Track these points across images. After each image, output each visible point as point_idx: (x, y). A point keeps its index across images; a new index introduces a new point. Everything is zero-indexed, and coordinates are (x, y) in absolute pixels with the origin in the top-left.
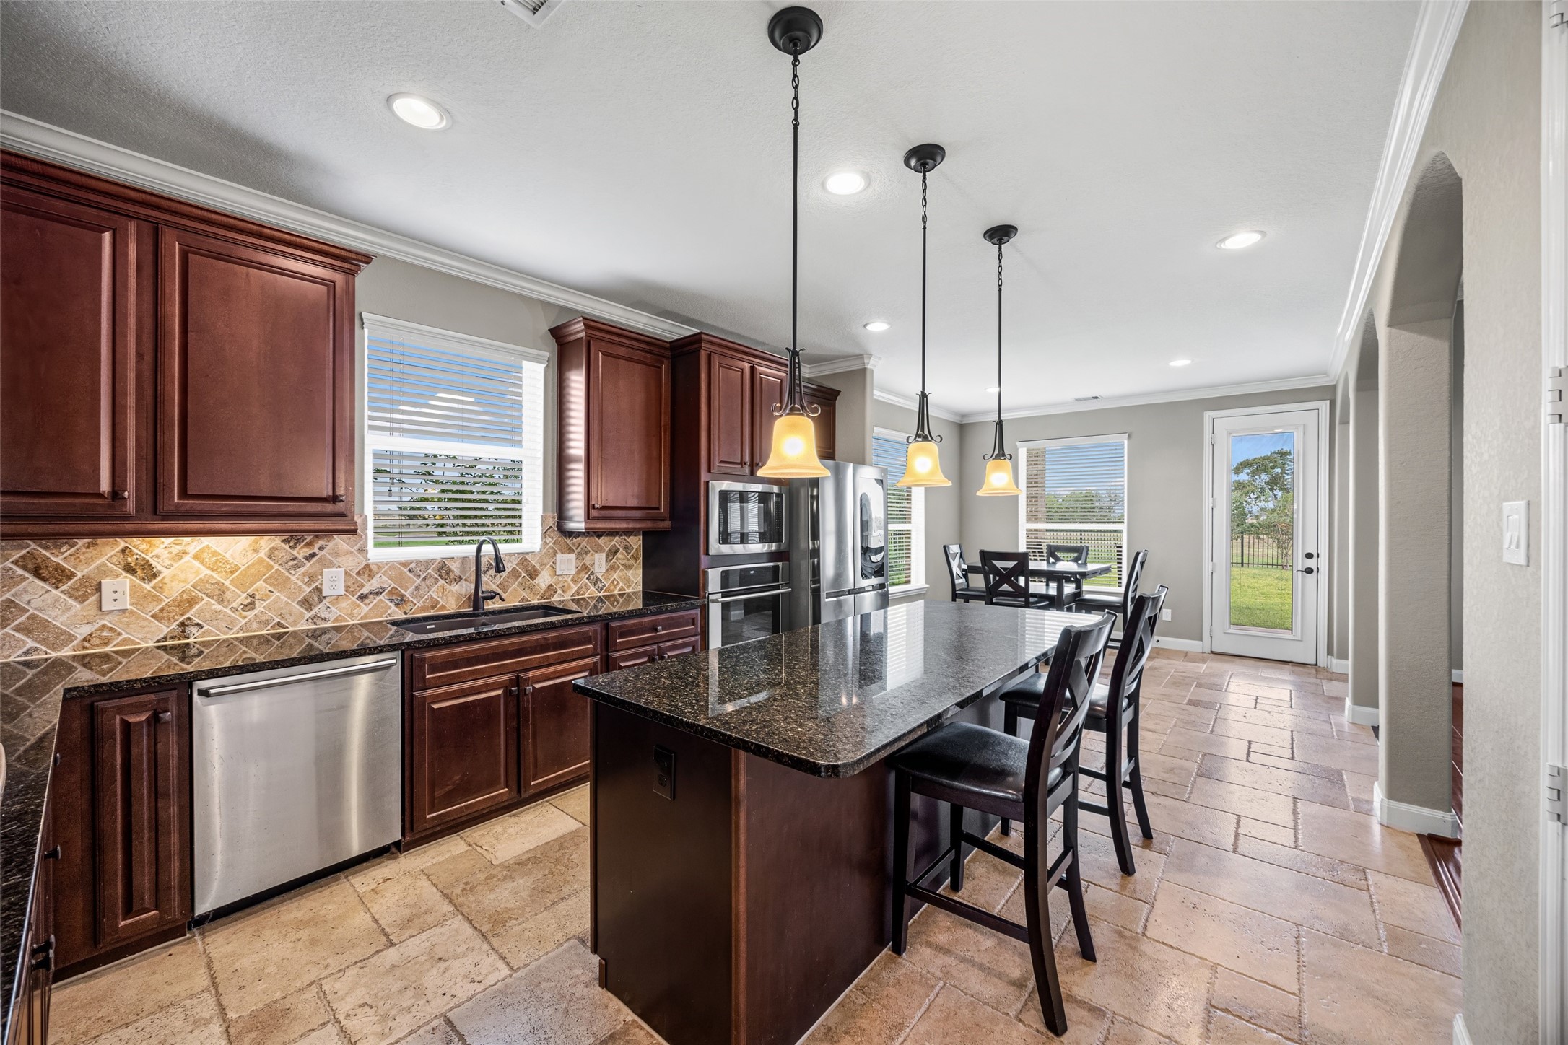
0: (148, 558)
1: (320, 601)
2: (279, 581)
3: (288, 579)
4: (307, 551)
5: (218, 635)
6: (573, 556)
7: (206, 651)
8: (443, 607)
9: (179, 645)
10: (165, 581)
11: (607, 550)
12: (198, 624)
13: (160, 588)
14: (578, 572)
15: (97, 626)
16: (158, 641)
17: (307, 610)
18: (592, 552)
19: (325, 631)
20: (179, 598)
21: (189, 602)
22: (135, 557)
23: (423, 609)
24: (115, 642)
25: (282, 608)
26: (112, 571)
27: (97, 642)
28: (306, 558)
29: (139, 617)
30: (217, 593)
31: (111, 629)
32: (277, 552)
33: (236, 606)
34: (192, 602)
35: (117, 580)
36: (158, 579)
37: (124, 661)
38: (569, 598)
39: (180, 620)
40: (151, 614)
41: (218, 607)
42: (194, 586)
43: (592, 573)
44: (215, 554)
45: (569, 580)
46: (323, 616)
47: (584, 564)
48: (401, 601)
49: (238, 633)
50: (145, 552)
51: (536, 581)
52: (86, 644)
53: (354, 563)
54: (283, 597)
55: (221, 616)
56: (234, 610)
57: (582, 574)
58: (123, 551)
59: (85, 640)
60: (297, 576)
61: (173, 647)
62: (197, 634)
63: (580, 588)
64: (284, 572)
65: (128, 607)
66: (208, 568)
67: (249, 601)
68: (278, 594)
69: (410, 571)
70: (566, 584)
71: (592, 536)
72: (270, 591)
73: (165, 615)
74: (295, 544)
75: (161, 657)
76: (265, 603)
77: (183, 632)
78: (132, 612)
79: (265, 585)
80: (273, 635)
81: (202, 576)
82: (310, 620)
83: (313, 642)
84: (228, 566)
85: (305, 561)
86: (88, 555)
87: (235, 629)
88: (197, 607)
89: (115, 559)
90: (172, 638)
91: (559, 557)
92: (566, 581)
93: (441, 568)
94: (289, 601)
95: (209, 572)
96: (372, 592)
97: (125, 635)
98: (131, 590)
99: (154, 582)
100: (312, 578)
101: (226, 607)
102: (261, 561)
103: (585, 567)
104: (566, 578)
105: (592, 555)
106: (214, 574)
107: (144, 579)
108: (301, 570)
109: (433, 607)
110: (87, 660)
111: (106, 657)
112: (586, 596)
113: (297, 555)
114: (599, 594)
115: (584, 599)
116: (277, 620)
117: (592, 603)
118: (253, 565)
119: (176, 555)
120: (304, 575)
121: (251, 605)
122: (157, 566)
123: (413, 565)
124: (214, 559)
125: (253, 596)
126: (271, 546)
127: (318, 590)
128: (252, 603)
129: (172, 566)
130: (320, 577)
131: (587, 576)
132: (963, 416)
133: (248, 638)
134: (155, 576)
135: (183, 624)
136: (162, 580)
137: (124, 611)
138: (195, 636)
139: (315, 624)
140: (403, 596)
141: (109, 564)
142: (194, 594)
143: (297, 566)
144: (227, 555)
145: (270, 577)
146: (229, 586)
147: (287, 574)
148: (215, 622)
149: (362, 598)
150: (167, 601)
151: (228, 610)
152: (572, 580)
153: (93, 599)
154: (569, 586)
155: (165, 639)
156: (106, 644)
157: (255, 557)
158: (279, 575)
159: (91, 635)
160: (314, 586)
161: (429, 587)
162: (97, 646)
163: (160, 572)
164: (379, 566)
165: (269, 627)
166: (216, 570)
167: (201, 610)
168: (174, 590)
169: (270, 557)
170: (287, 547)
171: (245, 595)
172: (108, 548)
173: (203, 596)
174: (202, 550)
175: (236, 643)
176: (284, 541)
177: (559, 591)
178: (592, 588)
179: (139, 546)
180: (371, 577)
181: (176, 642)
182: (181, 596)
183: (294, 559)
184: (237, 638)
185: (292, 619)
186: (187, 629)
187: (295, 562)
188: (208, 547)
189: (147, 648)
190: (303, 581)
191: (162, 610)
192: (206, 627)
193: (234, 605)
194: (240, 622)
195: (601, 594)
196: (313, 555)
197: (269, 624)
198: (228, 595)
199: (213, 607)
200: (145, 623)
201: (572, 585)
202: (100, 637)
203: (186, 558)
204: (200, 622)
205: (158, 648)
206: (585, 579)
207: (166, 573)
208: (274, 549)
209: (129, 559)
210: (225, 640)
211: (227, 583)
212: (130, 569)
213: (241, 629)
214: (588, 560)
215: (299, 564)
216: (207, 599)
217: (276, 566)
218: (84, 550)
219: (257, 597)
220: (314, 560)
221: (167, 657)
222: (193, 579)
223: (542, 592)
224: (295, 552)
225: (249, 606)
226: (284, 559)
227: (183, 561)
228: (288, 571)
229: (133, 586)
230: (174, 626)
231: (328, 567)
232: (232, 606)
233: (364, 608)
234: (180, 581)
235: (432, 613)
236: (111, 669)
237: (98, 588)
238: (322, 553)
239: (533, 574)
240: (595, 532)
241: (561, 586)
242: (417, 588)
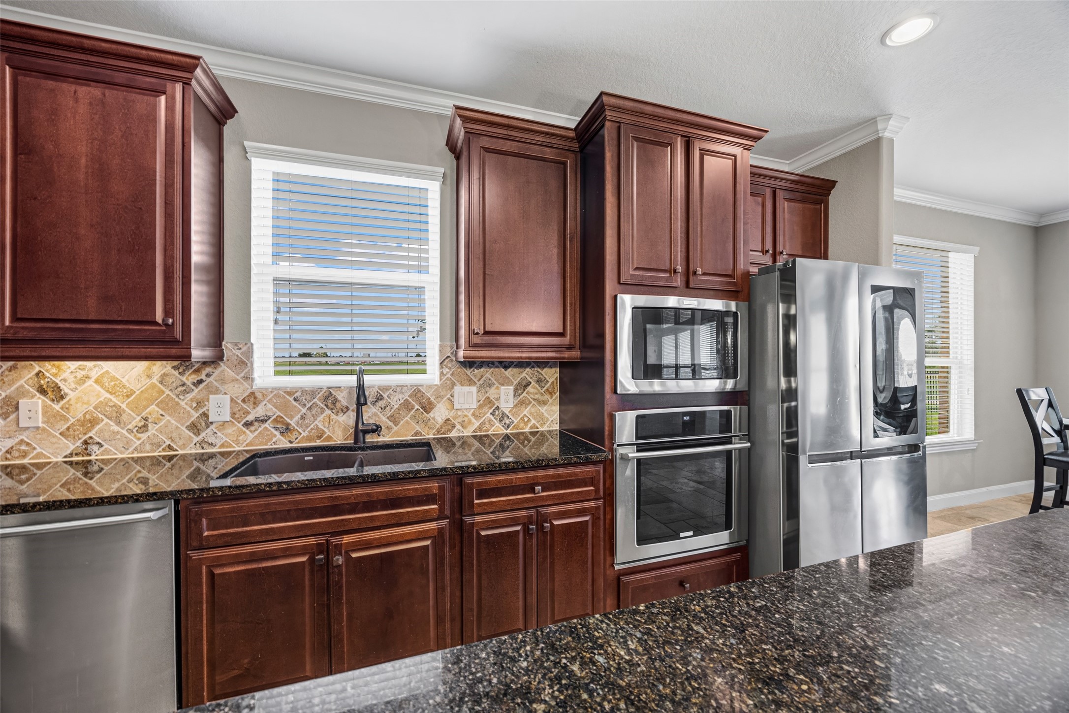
0: (57, 381)
1: (208, 427)
2: (170, 405)
3: (178, 404)
4: (195, 378)
5: (116, 454)
6: (474, 389)
7: (106, 468)
8: (329, 438)
9: (83, 461)
10: (71, 402)
11: (515, 383)
12: (98, 443)
13: (67, 409)
14: (481, 407)
15: (17, 440)
16: (65, 457)
17: (195, 434)
18: (497, 384)
19: (211, 456)
20: (82, 418)
21: (91, 422)
22: (46, 380)
23: (309, 439)
24: (31, 455)
25: (172, 432)
26: (29, 392)
27: (17, 454)
28: (194, 384)
29: (50, 434)
30: (115, 415)
31: (28, 444)
32: (167, 379)
33: (131, 428)
34: (94, 422)
35: (33, 400)
36: (65, 401)
37: (39, 473)
38: (470, 434)
39: (83, 439)
40: (59, 432)
41: (116, 428)
42: (95, 408)
43: (498, 408)
44: (113, 378)
45: (470, 414)
46: (210, 441)
47: (488, 398)
48: (287, 429)
49: (133, 453)
50: (55, 375)
51: (431, 414)
52: (9, 456)
53: (239, 390)
54: (173, 422)
55: (119, 437)
56: (130, 431)
57: (485, 409)
58: (37, 374)
59: (7, 452)
60: (186, 401)
61: (77, 463)
62: (98, 452)
63: (483, 423)
64: (174, 397)
65: (41, 425)
66: (108, 391)
67: (142, 423)
68: (169, 418)
69: (295, 400)
70: (466, 419)
71: (497, 367)
72: (162, 415)
73: (71, 433)
74: (184, 371)
75: (68, 472)
76: (157, 427)
77: (86, 449)
78: (44, 429)
79: (157, 409)
80: (164, 457)
81: (102, 399)
82: (198, 445)
83: (201, 466)
84: (125, 391)
85: (193, 387)
86: (10, 378)
87: (131, 449)
88: (97, 428)
89: (31, 382)
90: (76, 454)
91: (458, 389)
92: (466, 416)
93: (327, 398)
94: (179, 426)
95: (108, 396)
96: (257, 420)
97: (39, 450)
98: (43, 409)
99: (62, 403)
100: (200, 404)
101: (123, 429)
102: (153, 386)
103: (489, 401)
104: (466, 412)
105: (497, 388)
106: (112, 397)
107: (53, 400)
108: (190, 396)
109: (319, 437)
110: (9, 470)
111: (23, 468)
112: (489, 433)
113: (186, 381)
114: (505, 432)
115: (487, 436)
116: (168, 442)
117: (498, 441)
118: (146, 390)
119: (81, 379)
120: (192, 400)
121: (144, 428)
122: (65, 389)
123: (298, 394)
124: (112, 383)
125: (146, 419)
126: (162, 372)
127: (205, 415)
128: (145, 426)
129: (77, 389)
130: (207, 403)
131: (491, 411)
132: (1042, 215)
133: (142, 458)
134: (62, 397)
135: (86, 443)
136: (68, 401)
137: (38, 428)
138: (96, 454)
139: (203, 448)
140: (288, 425)
141: (26, 386)
142: (95, 415)
143: (185, 392)
144: (124, 380)
145: (162, 402)
146: (126, 409)
147: (177, 399)
148: (113, 442)
149: (248, 425)
150: (72, 420)
151: (124, 432)
152: (473, 415)
153: (13, 417)
154: (470, 422)
155: (71, 455)
156: (24, 457)
157: (148, 382)
158: (169, 401)
159: (12, 448)
160: (201, 411)
161: (315, 417)
162: (17, 458)
163: (66, 394)
164: (265, 392)
165: (161, 449)
166: (114, 393)
167: (101, 431)
168: (78, 412)
169: (161, 382)
170: (176, 373)
171: (139, 418)
172: (26, 372)
173: (104, 417)
174: (102, 375)
175: (130, 461)
176: (174, 368)
177: (458, 426)
178: (497, 424)
179: (49, 368)
180: (256, 404)
181: (80, 458)
182: (85, 417)
183: (183, 385)
184: (133, 458)
185: (181, 443)
186: (89, 447)
187: (184, 388)
188: (107, 372)
189: (57, 463)
190: (191, 407)
191: (68, 429)
192: (106, 446)
193: (130, 427)
194: (135, 443)
195: (509, 431)
196: (200, 382)
197: (160, 446)
198: (124, 417)
199: (112, 428)
200: (54, 440)
201: (473, 420)
202: (19, 450)
203: (90, 382)
204: (101, 441)
205: (65, 462)
206: (488, 415)
207: (71, 395)
208: (165, 375)
209: (42, 382)
210: (122, 459)
211: (124, 406)
212: (42, 391)
213: (136, 449)
214: (492, 393)
215: (187, 390)
216: (106, 420)
217: (167, 392)
218: (7, 373)
219: (150, 420)
220: (202, 386)
221: (72, 471)
222: (94, 402)
223: (438, 426)
224: (184, 379)
225: (143, 429)
226: (174, 385)
227: (87, 384)
228: (178, 396)
229: (45, 406)
230: (79, 443)
231: (215, 394)
232: (128, 427)
233: (250, 436)
234: (83, 403)
235: (318, 443)
236: (28, 480)
237: (17, 408)
238: (208, 380)
239: (427, 407)
240: (500, 362)
241: (460, 420)
242: (303, 418)
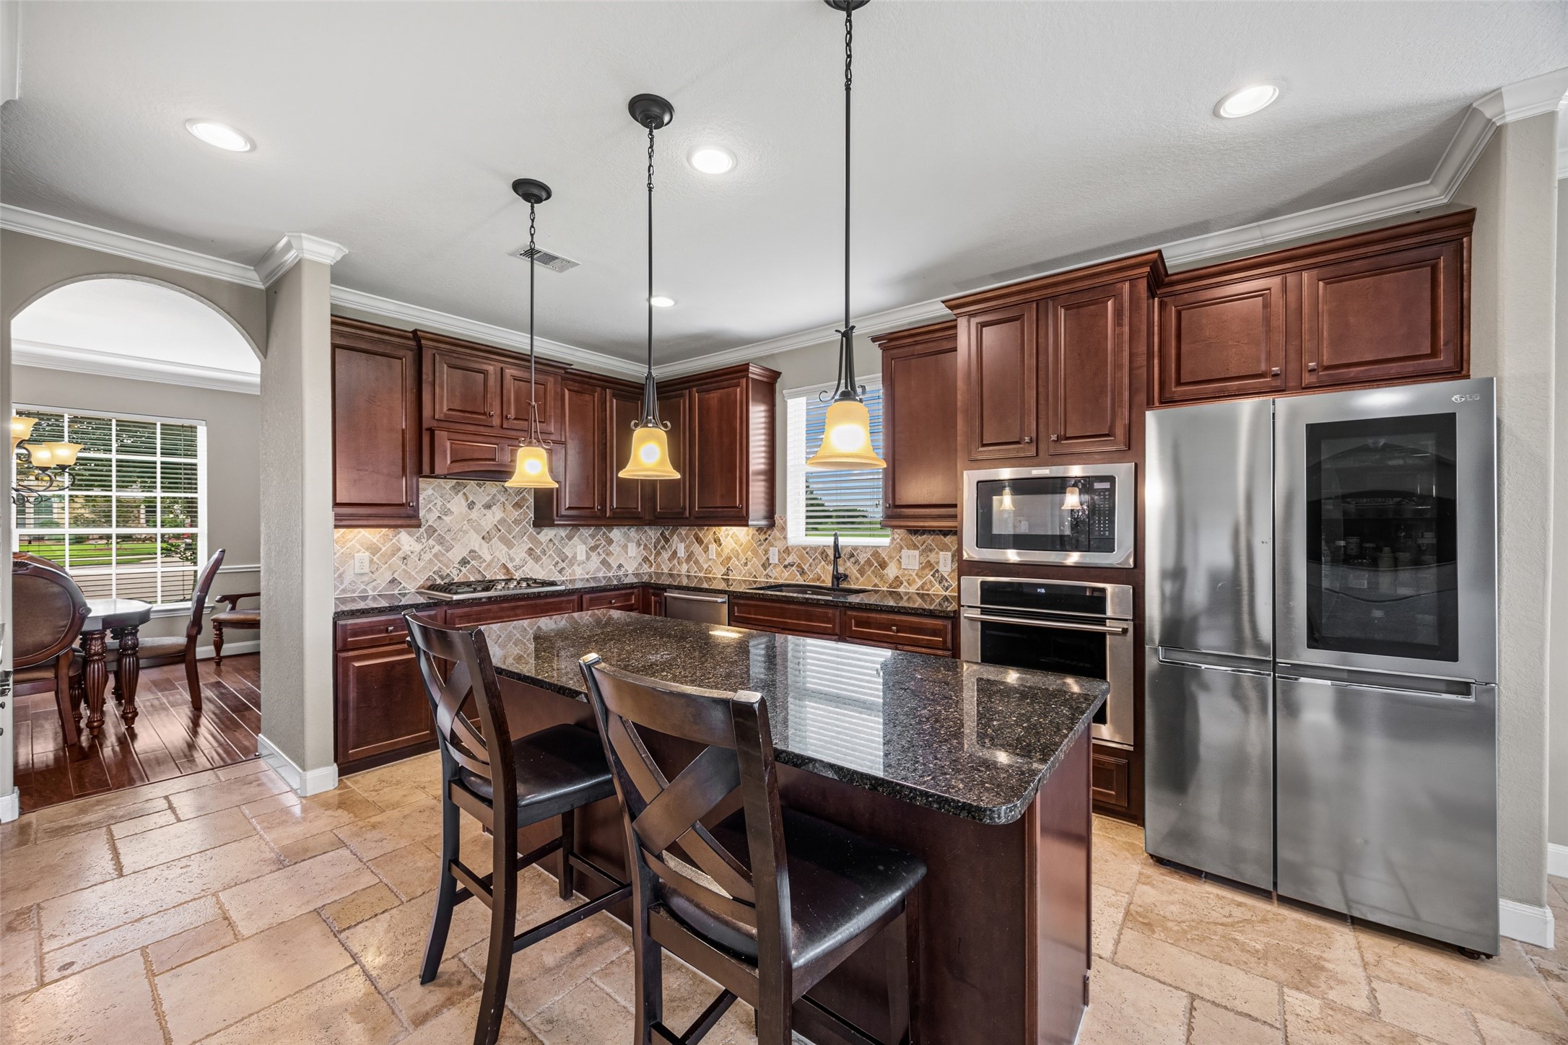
1: (769, 567)
2: (755, 553)
3: (759, 552)
4: (765, 536)
6: (917, 553)
8: (823, 581)
11: (954, 549)
13: (722, 552)
14: (923, 568)
15: (707, 565)
17: (764, 571)
18: (937, 550)
19: (771, 587)
21: (729, 559)
23: (813, 580)
25: (756, 568)
30: (737, 555)
32: (755, 536)
35: (713, 545)
38: (914, 591)
39: (727, 566)
40: (720, 562)
42: (731, 551)
43: (937, 571)
44: (737, 536)
45: (914, 574)
46: (770, 576)
47: (929, 561)
48: (803, 573)
51: (885, 571)
53: (780, 545)
54: (756, 562)
55: (738, 567)
56: (742, 565)
57: (927, 571)
60: (761, 550)
63: (925, 583)
65: (715, 558)
67: (746, 561)
68: (755, 559)
69: (807, 553)
70: (911, 578)
71: (938, 534)
72: (752, 557)
73: (723, 563)
74: (761, 532)
76: (751, 564)
78: (716, 561)
79: (751, 554)
80: (753, 581)
81: (731, 545)
82: (766, 578)
84: (741, 542)
85: (764, 541)
87: (741, 576)
90: (725, 576)
91: (905, 552)
92: (911, 575)
93: (823, 553)
94: (759, 564)
96: (789, 564)
99: (721, 548)
100: (766, 552)
101: (739, 563)
102: (750, 540)
103: (929, 565)
104: (911, 572)
105: (937, 553)
106: (736, 545)
107: (718, 547)
108: (762, 547)
109: (819, 580)
112: (930, 592)
113: (760, 539)
114: (944, 593)
115: (928, 595)
116: (754, 573)
117: (937, 601)
118: (748, 542)
119: (726, 536)
120: (763, 550)
121: (746, 564)
123: (808, 550)
124: (735, 539)
127: (768, 559)
129: (725, 541)
130: (769, 552)
131: (932, 573)
133: (745, 580)
134: (721, 546)
135: (728, 570)
136: (723, 548)
137: (714, 560)
138: (731, 575)
139: (768, 580)
140: (803, 569)
142: (731, 555)
143: (761, 545)
144: (740, 537)
145: (752, 551)
146: (740, 552)
147: (758, 550)
148: (736, 571)
149: (785, 567)
150: (724, 557)
151: (740, 565)
152: (917, 575)
153: (707, 553)
154: (914, 581)
157: (749, 537)
158: (755, 550)
160: (767, 557)
161: (816, 565)
164: (793, 548)
167: (732, 563)
168: (726, 552)
169: (753, 538)
171: (745, 558)
172: (712, 531)
173: (733, 556)
174: (733, 534)
175: (742, 582)
177: (905, 584)
178: (937, 585)
179: (718, 531)
180: (789, 554)
182: (728, 556)
185: (761, 577)
186: (729, 572)
187: (761, 542)
188: (734, 532)
190: (763, 554)
191: (722, 561)
192: (733, 573)
193: (742, 563)
194: (743, 572)
195: (947, 593)
196: (766, 539)
197: (751, 576)
198: (740, 557)
199: (736, 562)
200: (719, 566)
201: (917, 579)
202: (707, 569)
203: (728, 538)
204: (732, 569)
206: (929, 576)
207: (724, 544)
208: (753, 534)
213: (743, 575)
214: (932, 557)
216: (734, 558)
217: (754, 546)
219: (748, 560)
220: (767, 542)
222: (730, 548)
223: (890, 581)
224: (759, 537)
226: (757, 542)
228: (758, 547)
229: (716, 550)
231: (772, 547)
233: (786, 574)
234: (727, 548)
235: (818, 584)
237: (709, 548)
238: (770, 537)
239: (883, 565)
240: (940, 531)
241: (906, 578)
242: (810, 565)
